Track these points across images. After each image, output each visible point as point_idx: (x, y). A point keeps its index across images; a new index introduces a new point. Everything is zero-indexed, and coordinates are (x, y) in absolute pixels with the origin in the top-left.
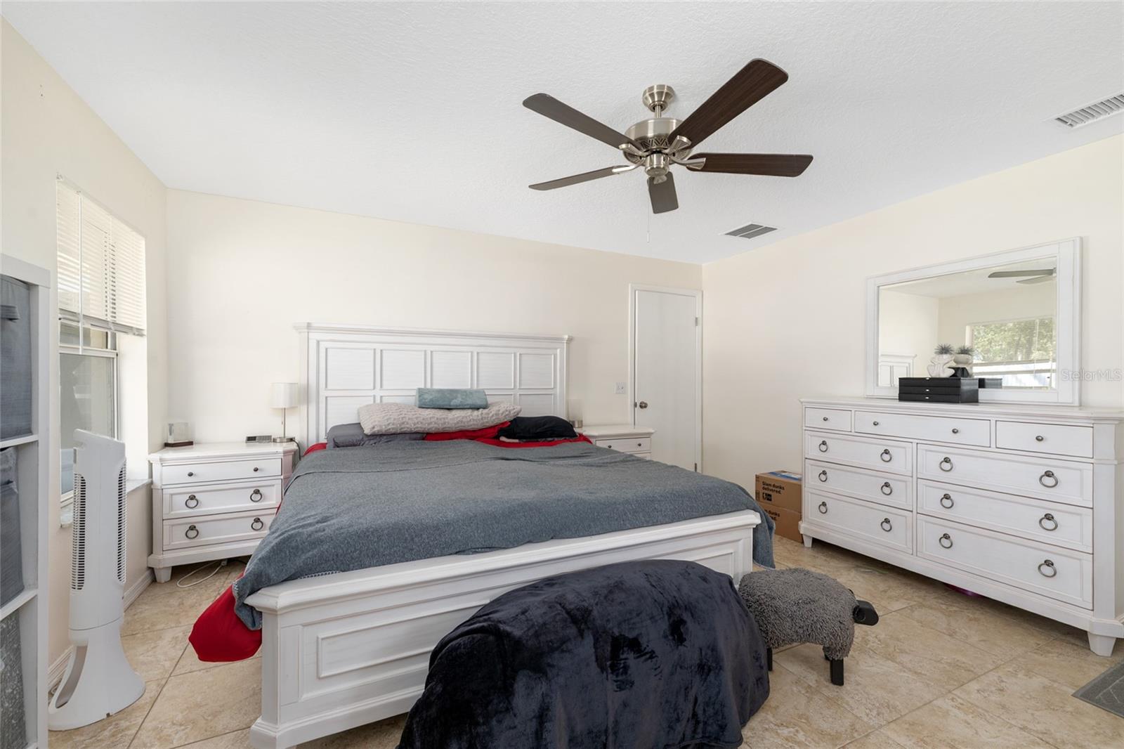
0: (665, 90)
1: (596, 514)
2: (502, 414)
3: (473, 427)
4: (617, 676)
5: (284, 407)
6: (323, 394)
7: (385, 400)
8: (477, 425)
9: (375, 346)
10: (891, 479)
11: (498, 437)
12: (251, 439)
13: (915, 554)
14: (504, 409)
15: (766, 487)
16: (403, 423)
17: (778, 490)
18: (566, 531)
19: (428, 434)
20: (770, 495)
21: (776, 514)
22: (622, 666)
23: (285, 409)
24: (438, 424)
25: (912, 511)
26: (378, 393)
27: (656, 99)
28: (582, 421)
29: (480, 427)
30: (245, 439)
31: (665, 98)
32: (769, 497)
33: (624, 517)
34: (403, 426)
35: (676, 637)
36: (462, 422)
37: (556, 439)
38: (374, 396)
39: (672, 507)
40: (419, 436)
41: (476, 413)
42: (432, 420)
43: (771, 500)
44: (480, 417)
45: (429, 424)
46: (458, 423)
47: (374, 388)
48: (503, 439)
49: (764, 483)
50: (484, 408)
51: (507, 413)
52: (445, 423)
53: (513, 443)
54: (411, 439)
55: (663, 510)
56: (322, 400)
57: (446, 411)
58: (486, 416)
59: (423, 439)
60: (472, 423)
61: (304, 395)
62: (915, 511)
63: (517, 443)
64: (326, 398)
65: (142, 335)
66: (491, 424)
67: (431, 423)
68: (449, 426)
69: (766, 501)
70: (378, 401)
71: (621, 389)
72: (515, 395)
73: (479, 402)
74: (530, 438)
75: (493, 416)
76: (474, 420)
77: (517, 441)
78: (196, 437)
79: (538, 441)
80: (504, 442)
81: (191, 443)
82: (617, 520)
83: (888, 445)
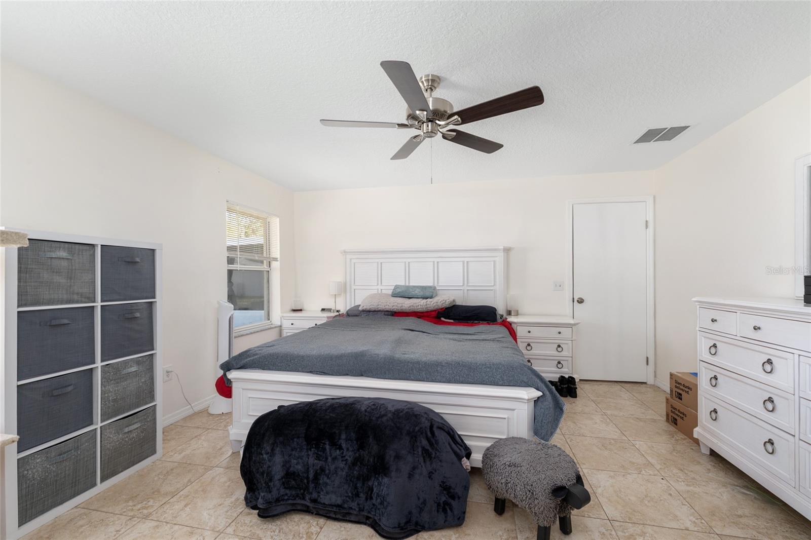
0: (430, 78)
1: (391, 366)
2: (440, 302)
3: (420, 310)
4: (318, 451)
5: (334, 294)
6: (354, 287)
7: (384, 292)
8: (423, 309)
9: (377, 260)
10: (775, 394)
11: (440, 318)
12: (323, 310)
13: (797, 487)
14: (443, 299)
15: (678, 385)
16: (378, 305)
17: (687, 390)
18: (369, 373)
19: (395, 312)
20: (681, 394)
21: (684, 414)
22: (321, 446)
23: (335, 295)
24: (398, 307)
25: (794, 436)
26: (380, 287)
27: (425, 85)
28: (518, 311)
29: (425, 310)
30: (321, 309)
31: (431, 83)
32: (679, 396)
33: (411, 372)
34: (378, 307)
35: (359, 443)
36: (413, 306)
37: (481, 322)
38: (378, 289)
39: (451, 372)
40: (386, 313)
41: (425, 301)
42: (395, 304)
43: (681, 399)
44: (425, 304)
45: (393, 306)
46: (410, 307)
47: (378, 285)
48: (443, 319)
49: (676, 382)
50: (431, 298)
51: (444, 302)
52: (402, 306)
53: (450, 322)
54: (385, 315)
55: (443, 372)
56: (353, 290)
57: (407, 299)
58: (429, 303)
59: (393, 315)
60: (419, 307)
61: (343, 289)
62: (797, 436)
63: (452, 322)
64: (355, 290)
65: (277, 261)
66: (432, 309)
67: (394, 306)
68: (405, 308)
69: (677, 399)
70: (380, 292)
71: (559, 286)
72: (463, 290)
73: (428, 294)
74: (460, 319)
75: (434, 303)
76: (420, 305)
77: (452, 321)
78: (305, 307)
79: (468, 323)
80: (444, 321)
81: (301, 310)
82: (405, 372)
83: (771, 353)
